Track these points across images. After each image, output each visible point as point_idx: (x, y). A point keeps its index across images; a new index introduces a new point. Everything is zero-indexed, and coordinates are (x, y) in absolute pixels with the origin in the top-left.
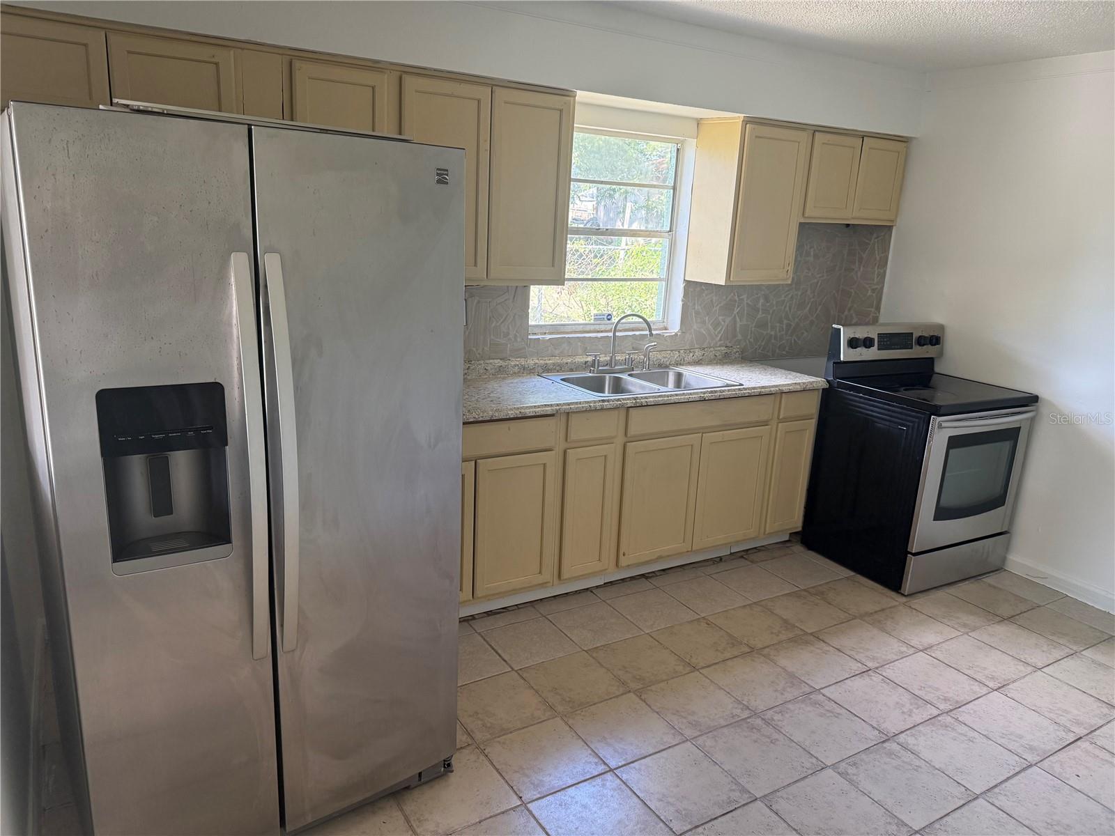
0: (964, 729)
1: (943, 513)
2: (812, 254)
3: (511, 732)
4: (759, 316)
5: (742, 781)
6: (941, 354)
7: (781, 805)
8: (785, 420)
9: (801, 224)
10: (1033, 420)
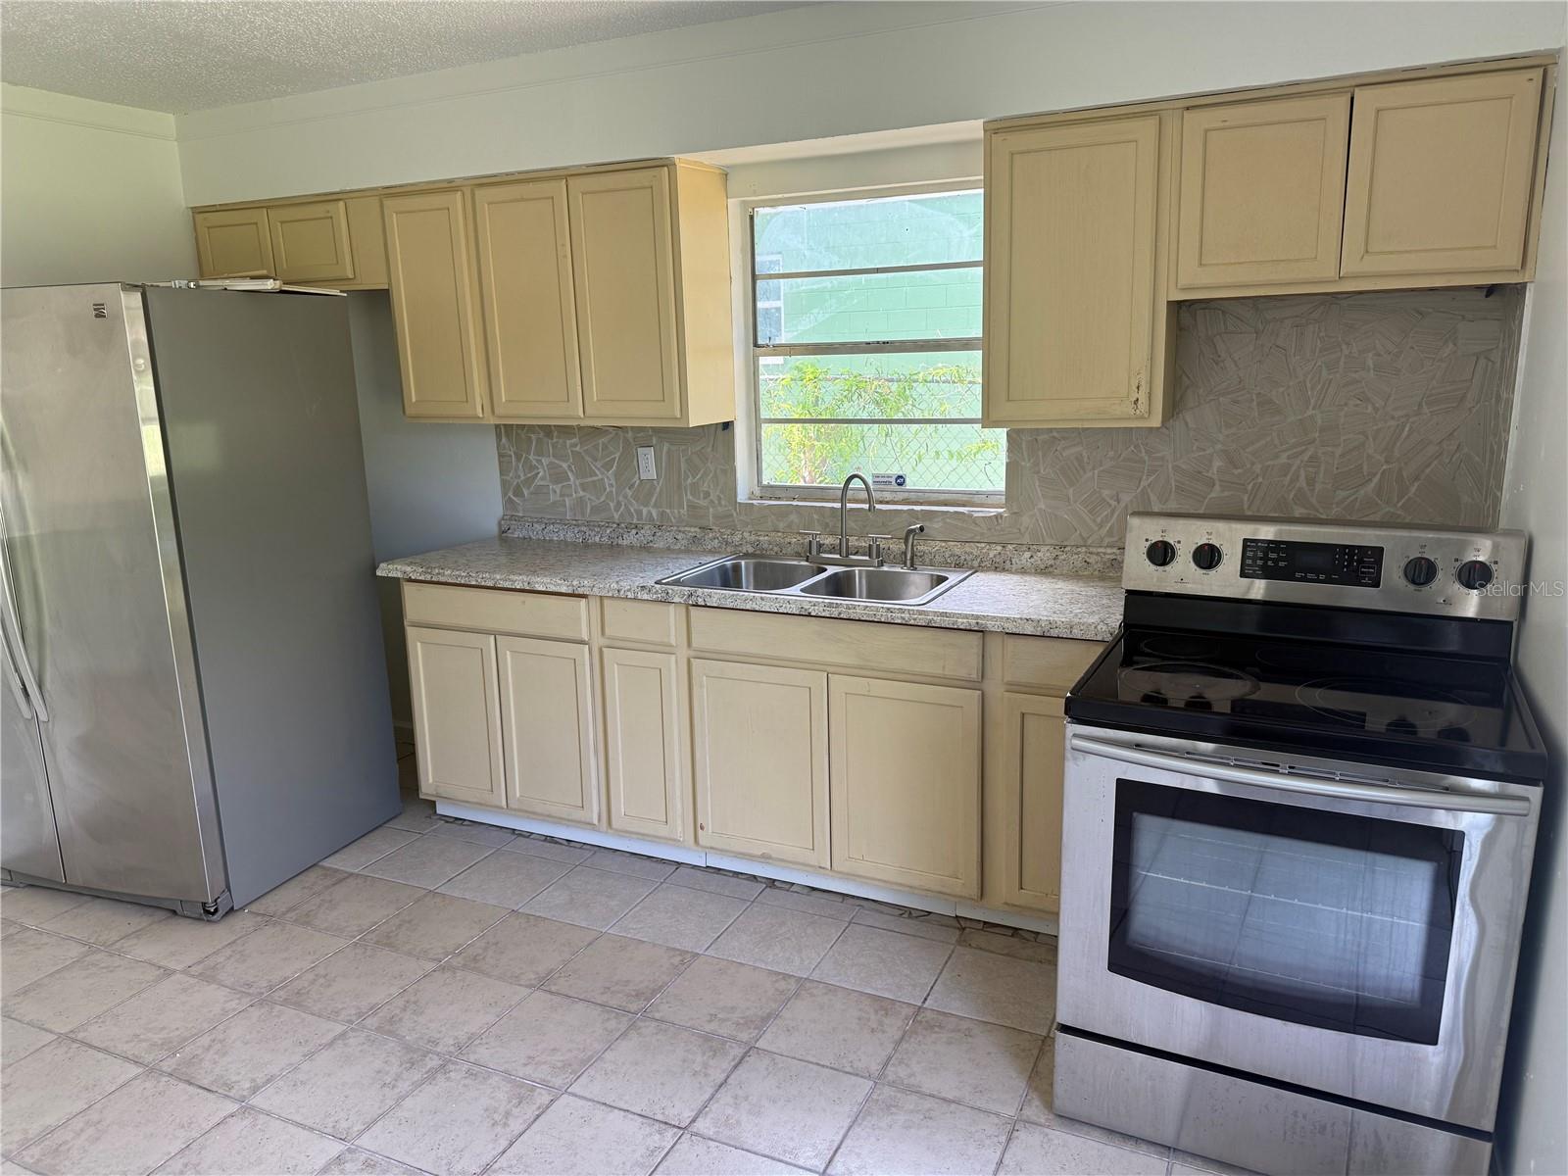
2: (1370, 363)
4: (1213, 495)
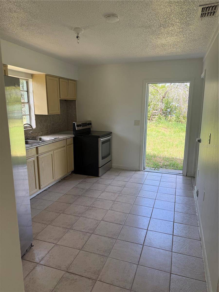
0: (124, 195)
1: (103, 158)
3: (40, 233)
4: (52, 123)
5: (96, 219)
6: (92, 127)
7: (105, 220)
8: (68, 145)
9: (60, 100)
10: (112, 137)
